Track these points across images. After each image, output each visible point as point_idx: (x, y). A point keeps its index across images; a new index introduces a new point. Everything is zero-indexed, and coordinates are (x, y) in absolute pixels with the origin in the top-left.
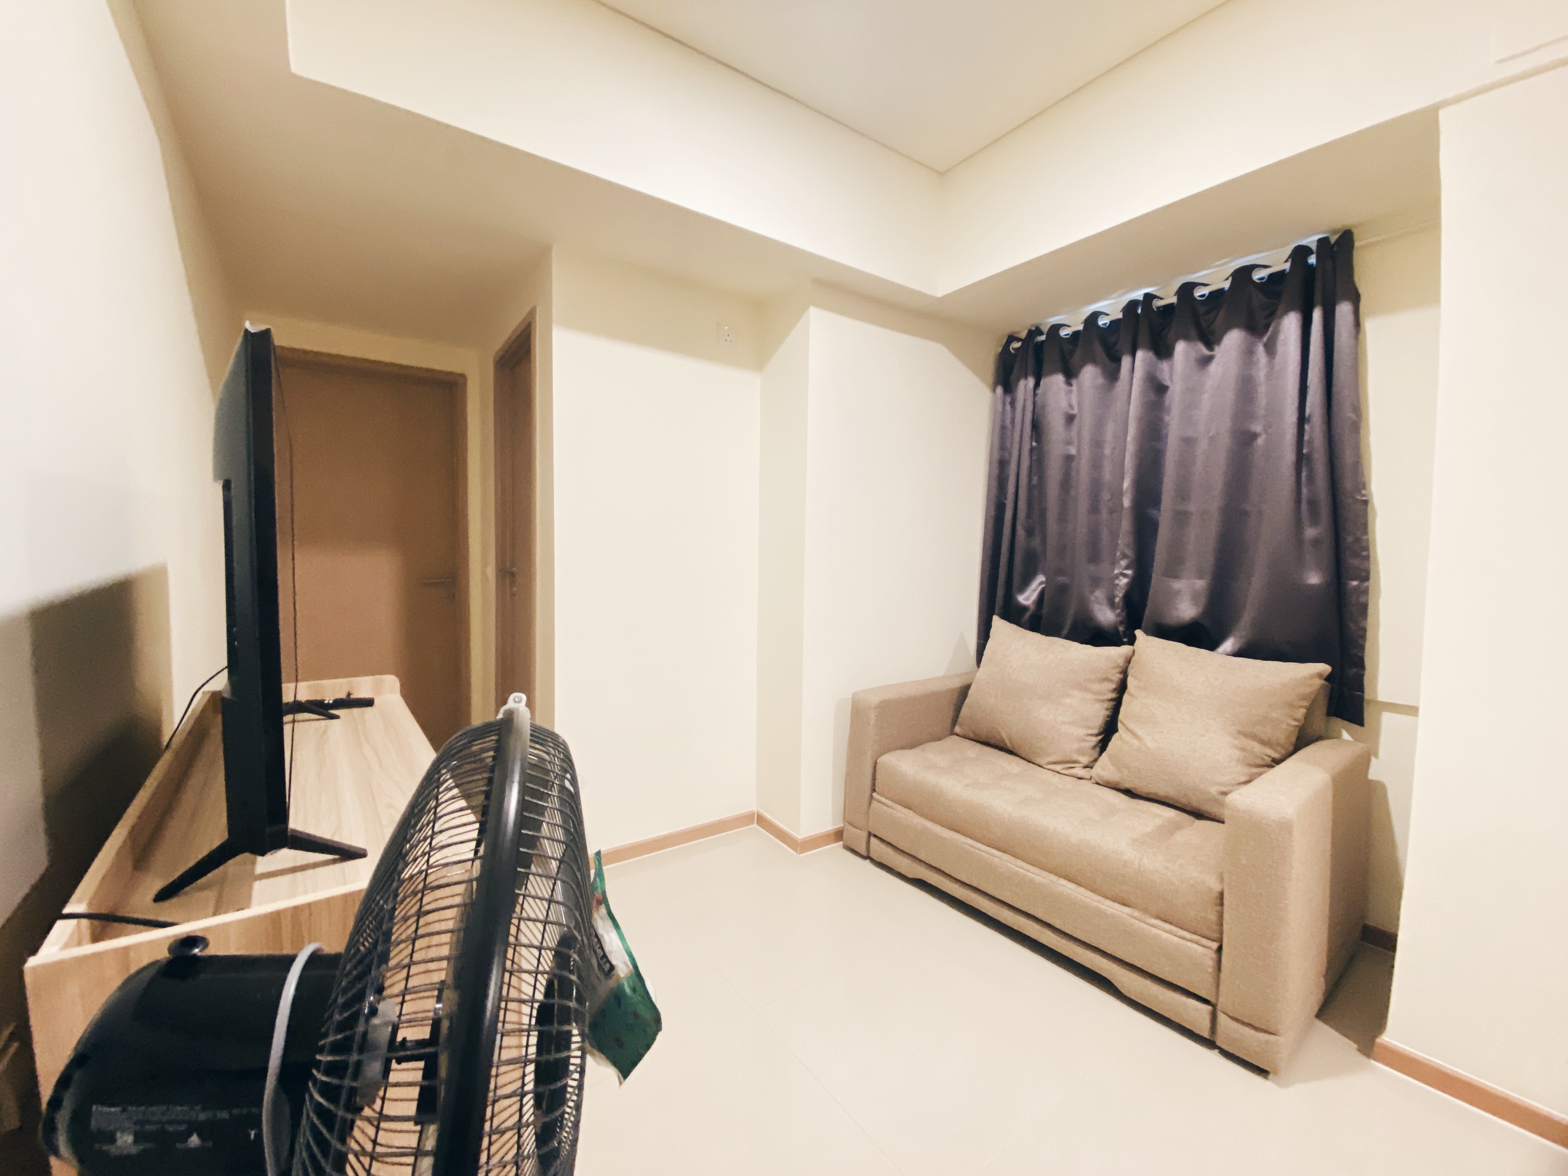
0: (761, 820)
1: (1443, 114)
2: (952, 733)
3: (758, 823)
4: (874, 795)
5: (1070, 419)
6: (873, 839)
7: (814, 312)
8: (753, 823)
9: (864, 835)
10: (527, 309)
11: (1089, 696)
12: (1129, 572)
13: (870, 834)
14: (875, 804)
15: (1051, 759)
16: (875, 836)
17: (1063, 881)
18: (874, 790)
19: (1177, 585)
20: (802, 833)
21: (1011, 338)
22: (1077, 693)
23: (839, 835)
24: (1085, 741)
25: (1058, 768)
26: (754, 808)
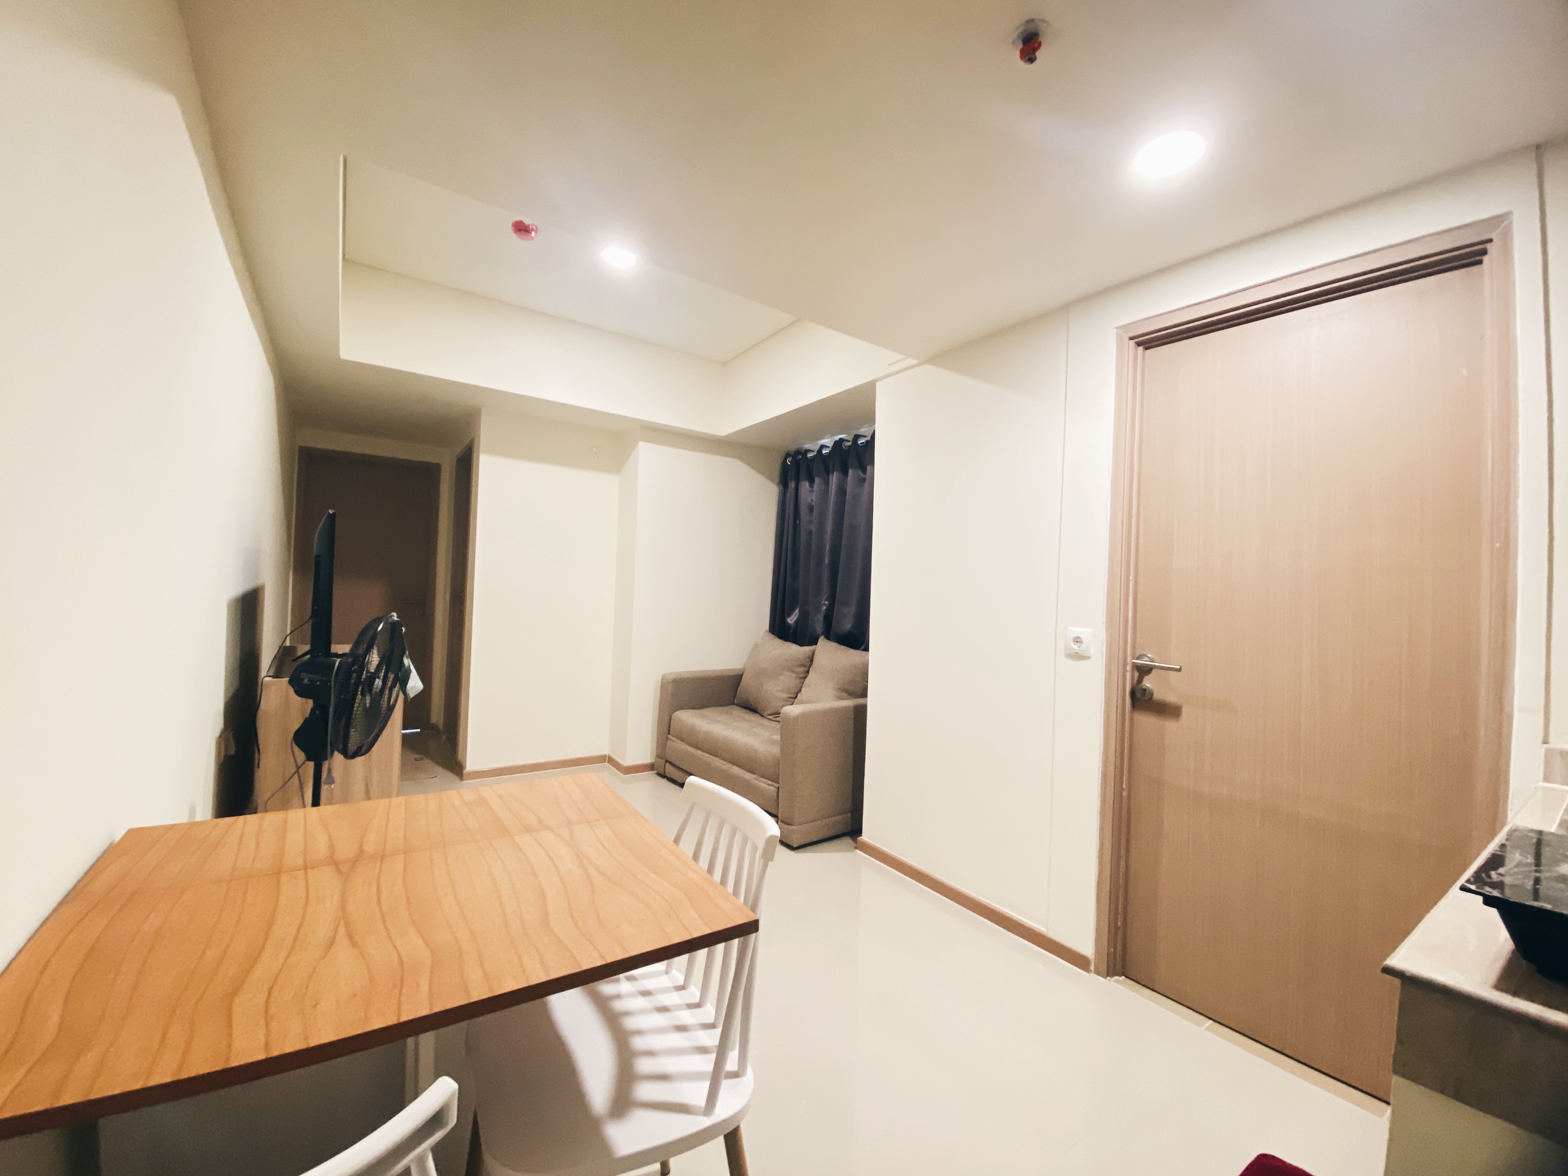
0: (611, 760)
1: (878, 385)
2: (734, 704)
3: (608, 762)
4: (669, 736)
5: (811, 508)
6: (667, 764)
7: (641, 444)
8: (605, 762)
9: (663, 761)
10: (467, 442)
11: (794, 675)
12: (827, 603)
13: (667, 761)
14: (669, 742)
15: (769, 712)
16: (670, 763)
17: (735, 768)
18: (669, 734)
19: (845, 610)
20: (628, 762)
21: (788, 455)
22: (787, 673)
23: (651, 767)
24: (787, 701)
25: (771, 717)
26: (606, 752)
